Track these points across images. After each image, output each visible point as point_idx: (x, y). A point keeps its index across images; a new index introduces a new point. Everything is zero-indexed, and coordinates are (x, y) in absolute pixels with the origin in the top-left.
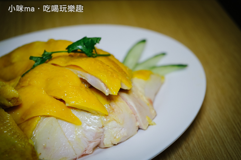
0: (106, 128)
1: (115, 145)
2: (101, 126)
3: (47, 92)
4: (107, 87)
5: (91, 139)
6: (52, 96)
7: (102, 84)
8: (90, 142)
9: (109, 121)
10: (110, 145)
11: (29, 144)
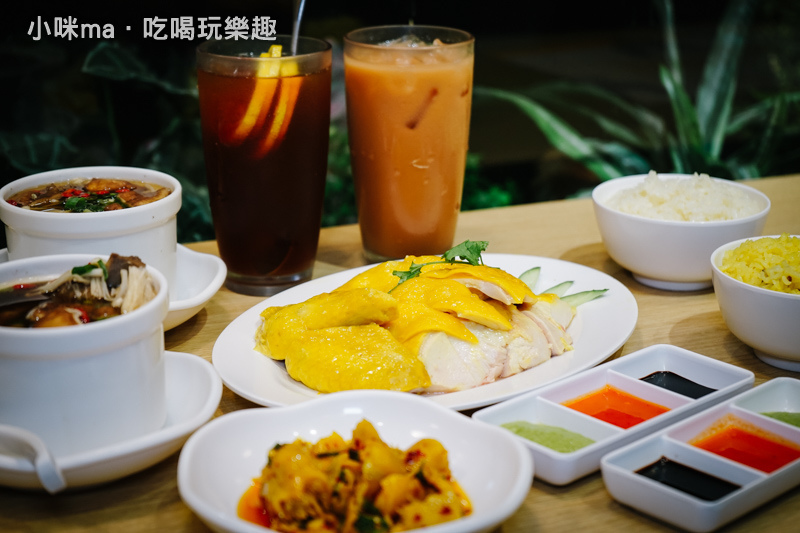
0: (510, 347)
1: (524, 370)
2: (504, 344)
3: (430, 305)
4: (507, 293)
5: (493, 362)
6: (436, 309)
7: (501, 290)
8: (492, 366)
9: (514, 338)
10: (518, 370)
11: (418, 361)
